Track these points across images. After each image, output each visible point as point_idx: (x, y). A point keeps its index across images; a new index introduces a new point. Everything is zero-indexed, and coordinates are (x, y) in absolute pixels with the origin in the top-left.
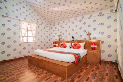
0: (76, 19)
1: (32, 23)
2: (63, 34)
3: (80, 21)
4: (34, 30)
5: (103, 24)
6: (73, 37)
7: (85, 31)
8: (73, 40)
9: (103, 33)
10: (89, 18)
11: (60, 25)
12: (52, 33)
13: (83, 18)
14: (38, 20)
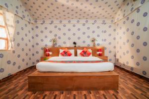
0: (78, 22)
1: (8, 11)
2: (59, 38)
3: (84, 25)
4: (12, 26)
5: (105, 32)
6: (75, 43)
7: (89, 37)
8: (75, 46)
9: (105, 40)
10: (93, 24)
11: (53, 25)
12: (37, 36)
13: (87, 21)
14: (17, 7)
